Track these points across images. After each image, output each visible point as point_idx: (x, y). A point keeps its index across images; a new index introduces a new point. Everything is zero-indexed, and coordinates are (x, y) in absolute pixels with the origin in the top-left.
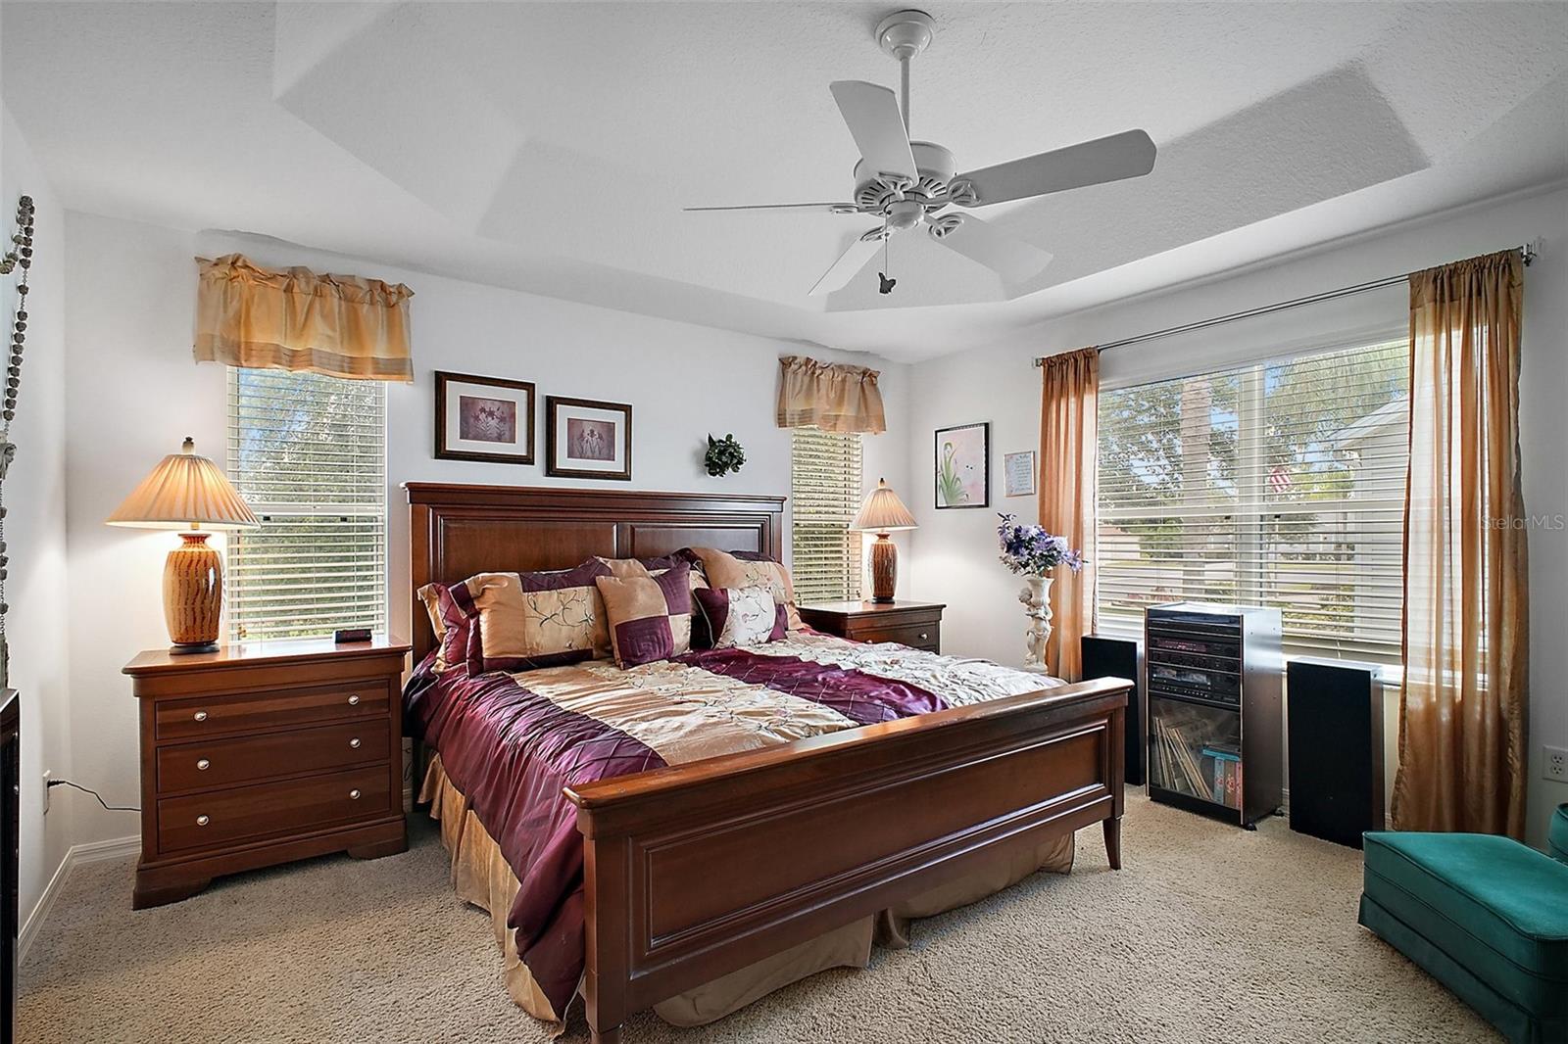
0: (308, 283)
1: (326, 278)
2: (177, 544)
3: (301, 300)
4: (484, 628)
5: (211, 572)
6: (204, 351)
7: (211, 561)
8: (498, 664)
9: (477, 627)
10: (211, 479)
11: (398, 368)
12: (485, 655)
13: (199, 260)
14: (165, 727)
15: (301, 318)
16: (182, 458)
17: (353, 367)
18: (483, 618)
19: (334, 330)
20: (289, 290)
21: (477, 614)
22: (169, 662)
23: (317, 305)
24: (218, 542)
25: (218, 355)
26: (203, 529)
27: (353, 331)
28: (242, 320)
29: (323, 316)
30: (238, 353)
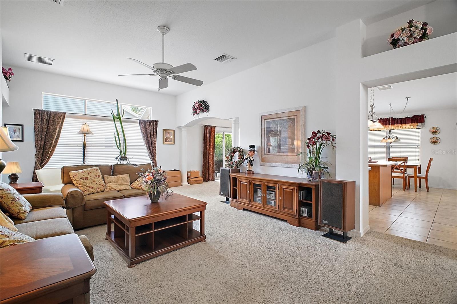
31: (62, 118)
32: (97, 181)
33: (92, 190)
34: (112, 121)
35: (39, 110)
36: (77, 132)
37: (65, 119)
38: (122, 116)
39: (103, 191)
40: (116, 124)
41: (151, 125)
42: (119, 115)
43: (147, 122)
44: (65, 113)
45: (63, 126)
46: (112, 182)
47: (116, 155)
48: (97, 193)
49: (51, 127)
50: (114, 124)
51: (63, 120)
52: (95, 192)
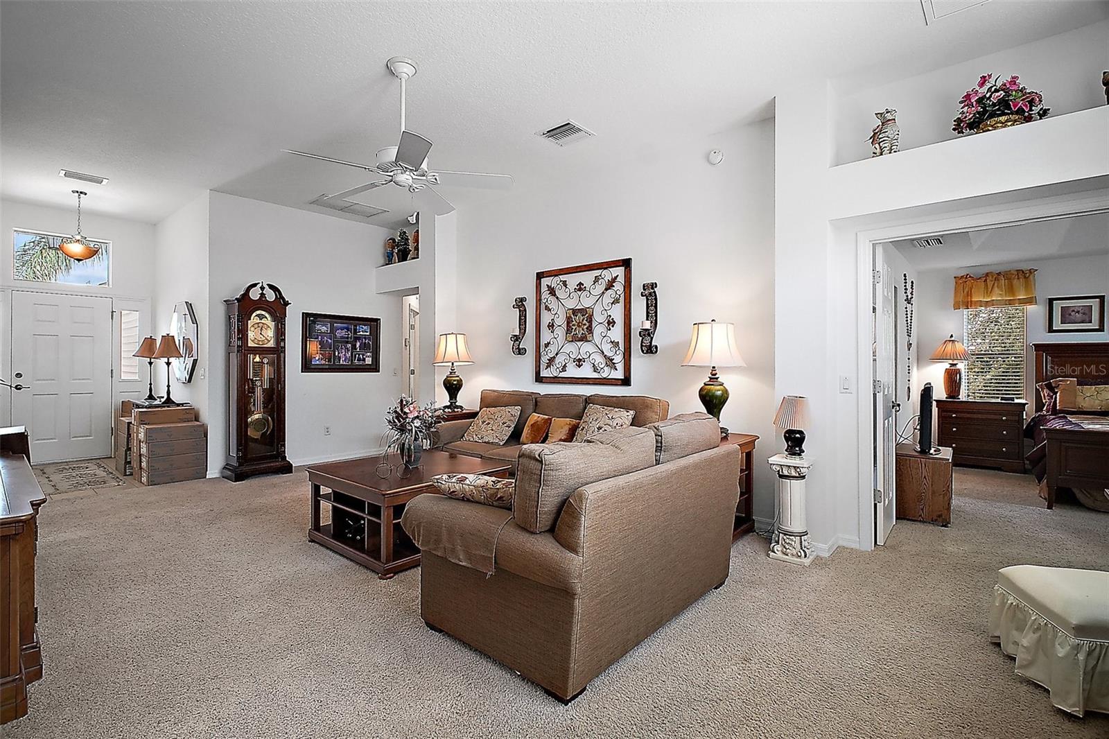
0: (992, 277)
1: (999, 274)
2: (948, 366)
3: (990, 284)
4: (1058, 397)
5: (958, 375)
6: (956, 306)
7: (959, 372)
8: (1061, 411)
9: (1056, 398)
10: (959, 346)
11: (1031, 301)
12: (1058, 408)
13: (955, 277)
14: (943, 417)
15: (990, 290)
16: (950, 341)
17: (1010, 303)
18: (1058, 394)
19: (1002, 291)
20: (986, 281)
21: (1056, 393)
22: (945, 399)
23: (996, 284)
24: (961, 366)
25: (961, 307)
26: (955, 362)
27: (1011, 290)
28: (969, 294)
29: (998, 287)
30: (967, 305)
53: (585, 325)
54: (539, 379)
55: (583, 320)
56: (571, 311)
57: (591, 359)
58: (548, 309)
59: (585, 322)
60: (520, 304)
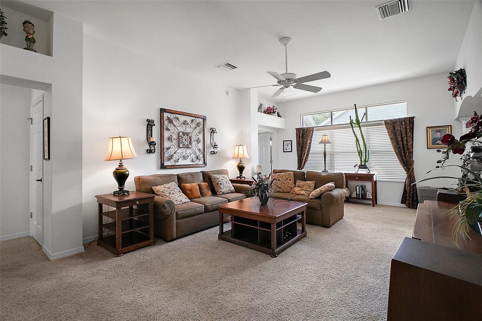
31: (311, 132)
32: (287, 183)
33: (279, 189)
34: (350, 128)
35: (298, 129)
36: (319, 142)
37: (314, 132)
38: (362, 121)
39: (289, 192)
40: (354, 130)
41: (402, 125)
42: (357, 120)
43: (396, 122)
44: (313, 128)
45: (313, 138)
46: (300, 186)
47: (355, 163)
48: (283, 192)
49: (305, 140)
50: (352, 131)
51: (313, 133)
52: (281, 191)
53: (188, 140)
54: (163, 167)
55: (187, 138)
56: (182, 133)
57: (191, 156)
58: (168, 129)
59: (188, 139)
60: (150, 124)
